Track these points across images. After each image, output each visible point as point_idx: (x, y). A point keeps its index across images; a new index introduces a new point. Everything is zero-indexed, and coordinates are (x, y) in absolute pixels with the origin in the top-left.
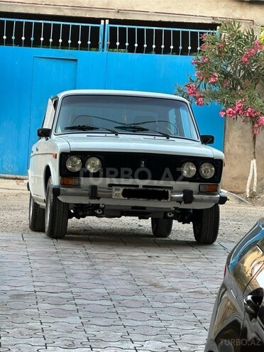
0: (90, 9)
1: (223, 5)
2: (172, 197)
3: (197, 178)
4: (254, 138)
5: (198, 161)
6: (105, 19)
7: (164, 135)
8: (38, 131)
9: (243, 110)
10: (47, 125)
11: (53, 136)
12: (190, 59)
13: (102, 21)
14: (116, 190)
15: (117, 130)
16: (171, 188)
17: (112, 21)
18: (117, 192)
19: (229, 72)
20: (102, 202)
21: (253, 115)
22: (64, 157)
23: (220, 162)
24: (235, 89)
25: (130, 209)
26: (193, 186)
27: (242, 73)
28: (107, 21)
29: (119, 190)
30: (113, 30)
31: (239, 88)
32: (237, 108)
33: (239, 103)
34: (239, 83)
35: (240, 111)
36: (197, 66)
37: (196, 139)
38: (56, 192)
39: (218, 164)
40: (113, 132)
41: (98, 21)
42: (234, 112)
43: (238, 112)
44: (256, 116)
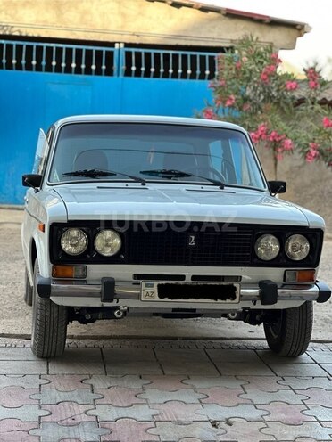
0: (104, 32)
1: (242, 26)
2: (241, 296)
3: (282, 260)
4: (276, 165)
5: (282, 232)
6: (119, 43)
7: (216, 184)
8: (24, 178)
9: (266, 134)
10: (37, 170)
11: (45, 186)
12: (207, 83)
13: (117, 45)
14: (147, 285)
15: (143, 177)
16: (238, 278)
17: (127, 45)
18: (149, 290)
19: (249, 97)
20: (123, 304)
21: (277, 140)
22: (57, 230)
23: (318, 233)
24: (256, 114)
25: (170, 312)
26: (275, 274)
27: (262, 97)
28: (122, 45)
29: (152, 286)
30: (128, 55)
31: (259, 112)
32: (260, 133)
33: (261, 126)
34: (260, 108)
35: (263, 136)
36: (214, 89)
37: (262, 187)
38: (44, 290)
39: (314, 237)
40: (137, 180)
41: (112, 44)
42: (257, 136)
43: (261, 136)
44: (280, 141)
